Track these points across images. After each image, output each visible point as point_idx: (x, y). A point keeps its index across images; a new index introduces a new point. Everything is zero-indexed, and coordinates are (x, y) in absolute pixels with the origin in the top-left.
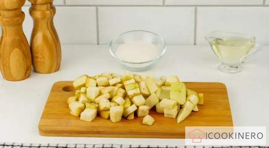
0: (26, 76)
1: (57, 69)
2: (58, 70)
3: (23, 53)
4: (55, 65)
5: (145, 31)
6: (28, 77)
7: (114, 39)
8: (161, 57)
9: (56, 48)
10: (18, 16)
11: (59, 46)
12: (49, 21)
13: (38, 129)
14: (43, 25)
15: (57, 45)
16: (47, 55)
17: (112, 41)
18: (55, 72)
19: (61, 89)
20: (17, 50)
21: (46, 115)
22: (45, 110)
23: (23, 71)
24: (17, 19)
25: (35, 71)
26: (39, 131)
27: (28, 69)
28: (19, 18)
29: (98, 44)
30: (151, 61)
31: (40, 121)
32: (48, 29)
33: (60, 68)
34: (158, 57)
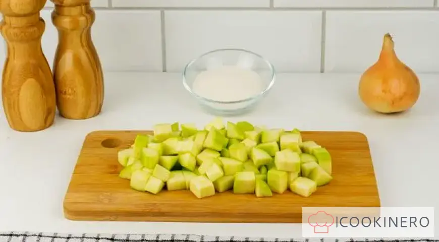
0: (47, 123)
1: (97, 111)
2: (98, 114)
3: (42, 86)
4: (94, 104)
5: (242, 50)
6: (50, 125)
7: (190, 62)
8: (266, 93)
9: (95, 76)
10: (32, 26)
11: (100, 75)
12: (85, 32)
13: (62, 209)
14: (74, 39)
15: (97, 72)
16: (80, 89)
17: (187, 66)
18: (94, 116)
19: (100, 144)
20: (31, 81)
21: (75, 186)
22: (72, 178)
23: (40, 116)
24: (31, 30)
25: (62, 115)
26: (65, 211)
27: (49, 112)
28: (36, 29)
29: (164, 71)
30: (250, 99)
31: (66, 196)
32: (82, 46)
33: (102, 110)
34: (262, 93)
